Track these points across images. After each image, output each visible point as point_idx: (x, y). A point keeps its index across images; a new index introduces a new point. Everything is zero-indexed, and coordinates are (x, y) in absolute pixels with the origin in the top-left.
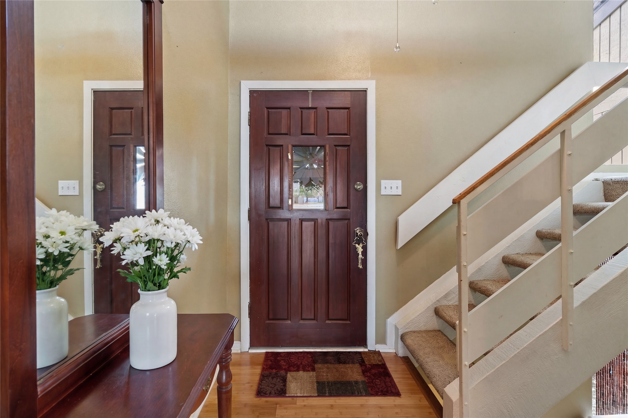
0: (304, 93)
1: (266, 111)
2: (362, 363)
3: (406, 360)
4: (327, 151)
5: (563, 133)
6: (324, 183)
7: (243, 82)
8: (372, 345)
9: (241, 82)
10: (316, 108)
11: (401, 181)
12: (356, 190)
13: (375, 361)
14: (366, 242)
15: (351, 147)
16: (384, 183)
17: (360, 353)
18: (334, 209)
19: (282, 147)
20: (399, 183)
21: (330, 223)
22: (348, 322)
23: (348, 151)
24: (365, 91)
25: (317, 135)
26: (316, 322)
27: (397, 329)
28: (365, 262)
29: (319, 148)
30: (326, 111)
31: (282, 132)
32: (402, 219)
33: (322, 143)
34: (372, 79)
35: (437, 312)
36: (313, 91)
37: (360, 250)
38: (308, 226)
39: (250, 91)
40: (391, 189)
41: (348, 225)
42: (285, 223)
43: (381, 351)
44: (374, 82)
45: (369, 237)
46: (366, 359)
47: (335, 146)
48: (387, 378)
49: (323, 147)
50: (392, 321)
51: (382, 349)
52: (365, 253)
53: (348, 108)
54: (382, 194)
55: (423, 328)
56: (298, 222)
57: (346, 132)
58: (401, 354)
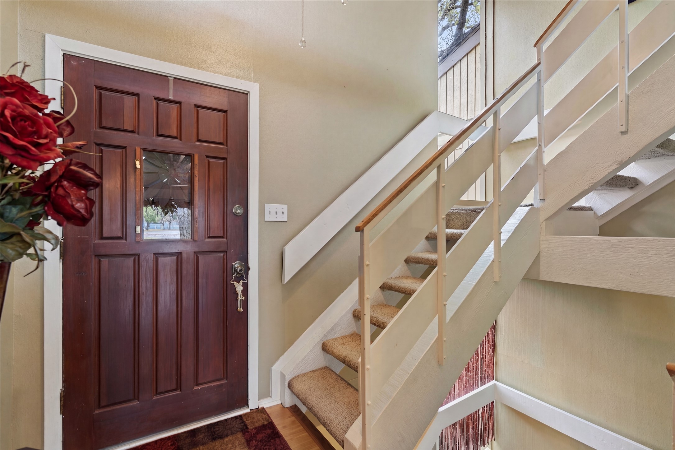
0: (162, 78)
1: (95, 92)
2: (244, 429)
3: (295, 409)
4: (196, 161)
5: (439, 167)
6: (190, 204)
7: (49, 38)
8: (254, 402)
9: (46, 36)
10: (179, 103)
11: (287, 205)
12: (235, 214)
13: (260, 421)
14: (247, 278)
15: (228, 160)
16: (268, 206)
17: (240, 416)
18: (205, 239)
19: (124, 150)
20: (285, 208)
21: (201, 257)
22: (225, 381)
23: (225, 165)
24: (246, 94)
25: (181, 140)
26: (180, 392)
27: (283, 376)
28: (245, 303)
29: (183, 157)
30: (195, 109)
31: (126, 128)
32: (289, 250)
33: (189, 152)
34: (255, 81)
35: (325, 348)
36: (175, 78)
37: (239, 288)
38: (167, 263)
39: (64, 54)
40: (276, 214)
41: (224, 259)
42: (130, 262)
43: (265, 407)
44: (257, 86)
45: (250, 271)
46: (248, 422)
47: (207, 157)
48: (277, 440)
49: (190, 156)
50: (277, 368)
51: (266, 404)
52: (245, 292)
53: (225, 111)
54: (265, 220)
55: (310, 369)
56: (151, 257)
57: (222, 141)
58: (288, 404)
